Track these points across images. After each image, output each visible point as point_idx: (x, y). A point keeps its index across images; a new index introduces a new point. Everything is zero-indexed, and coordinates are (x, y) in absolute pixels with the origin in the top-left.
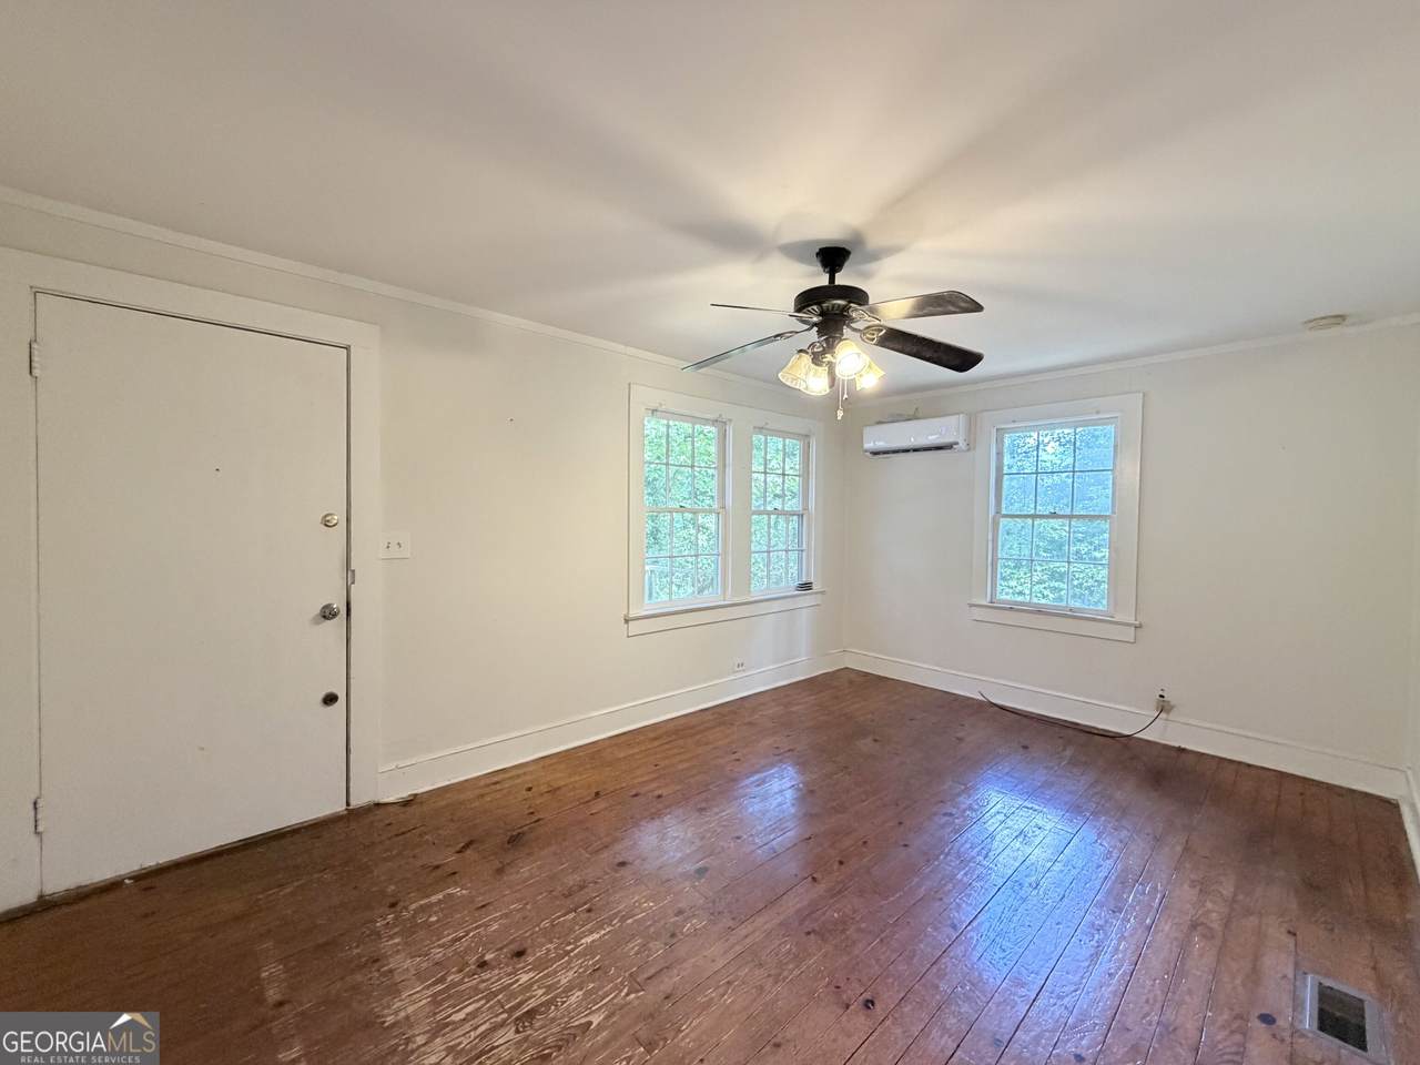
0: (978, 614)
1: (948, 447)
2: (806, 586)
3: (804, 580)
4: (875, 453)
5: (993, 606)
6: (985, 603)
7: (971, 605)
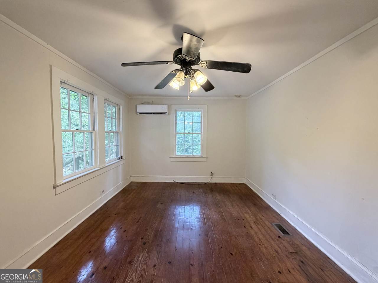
0: (172, 159)
1: (164, 113)
2: (121, 158)
3: (119, 156)
4: (140, 113)
5: (176, 157)
6: (174, 156)
7: (170, 157)
